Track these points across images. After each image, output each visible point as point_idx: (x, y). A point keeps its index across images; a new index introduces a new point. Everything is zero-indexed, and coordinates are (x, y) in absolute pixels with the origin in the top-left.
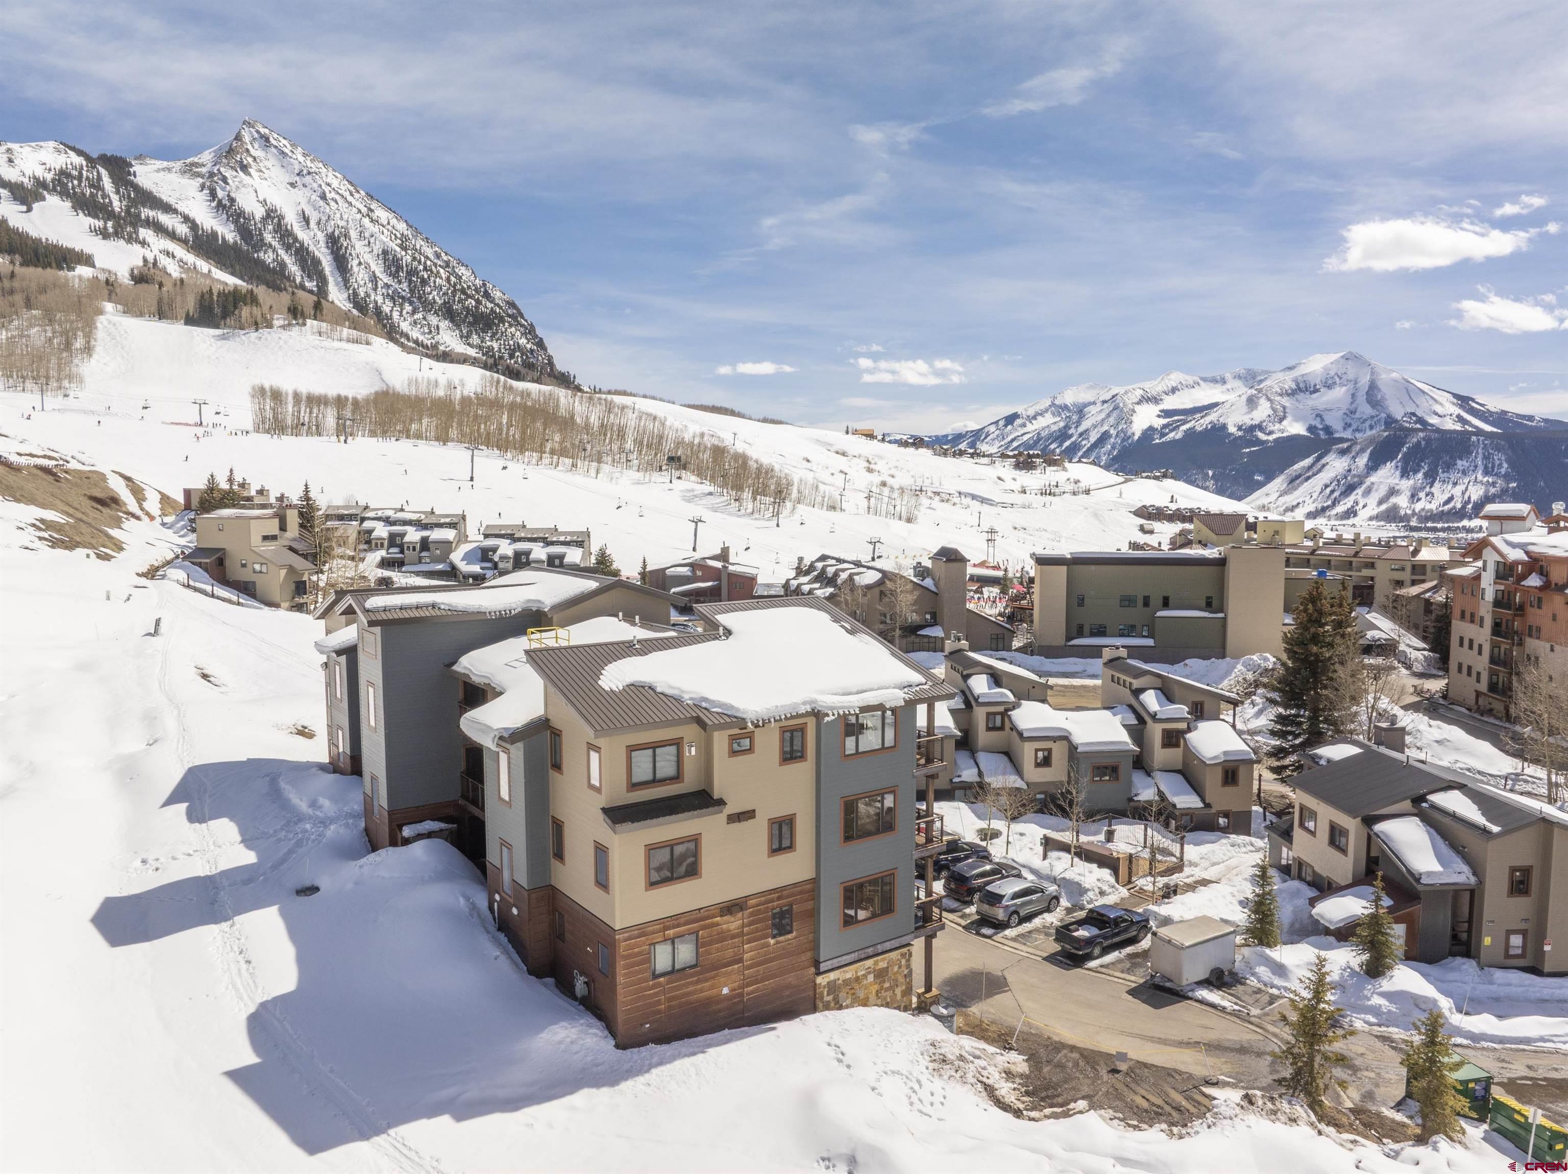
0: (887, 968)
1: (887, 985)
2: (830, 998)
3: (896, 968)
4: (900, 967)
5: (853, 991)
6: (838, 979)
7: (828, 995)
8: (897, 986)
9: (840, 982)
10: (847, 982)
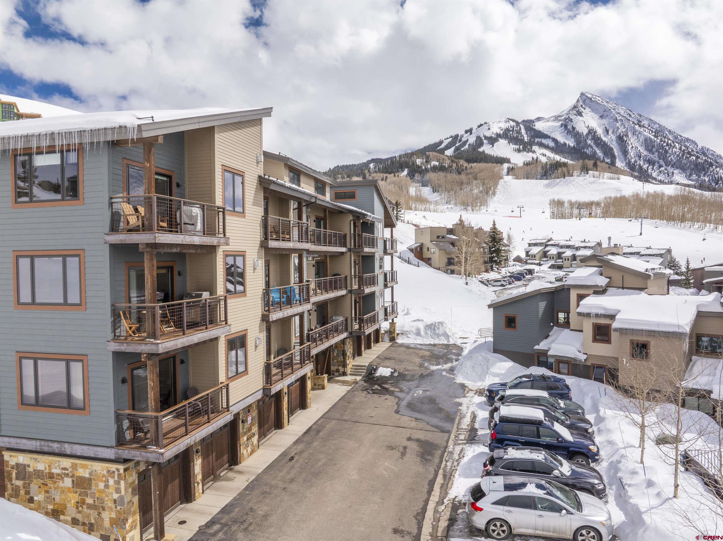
0: (90, 480)
1: (89, 501)
2: (19, 483)
3: (101, 486)
4: (107, 486)
5: (46, 488)
6: (29, 466)
7: (17, 478)
8: (104, 509)
9: (31, 469)
10: (38, 474)
